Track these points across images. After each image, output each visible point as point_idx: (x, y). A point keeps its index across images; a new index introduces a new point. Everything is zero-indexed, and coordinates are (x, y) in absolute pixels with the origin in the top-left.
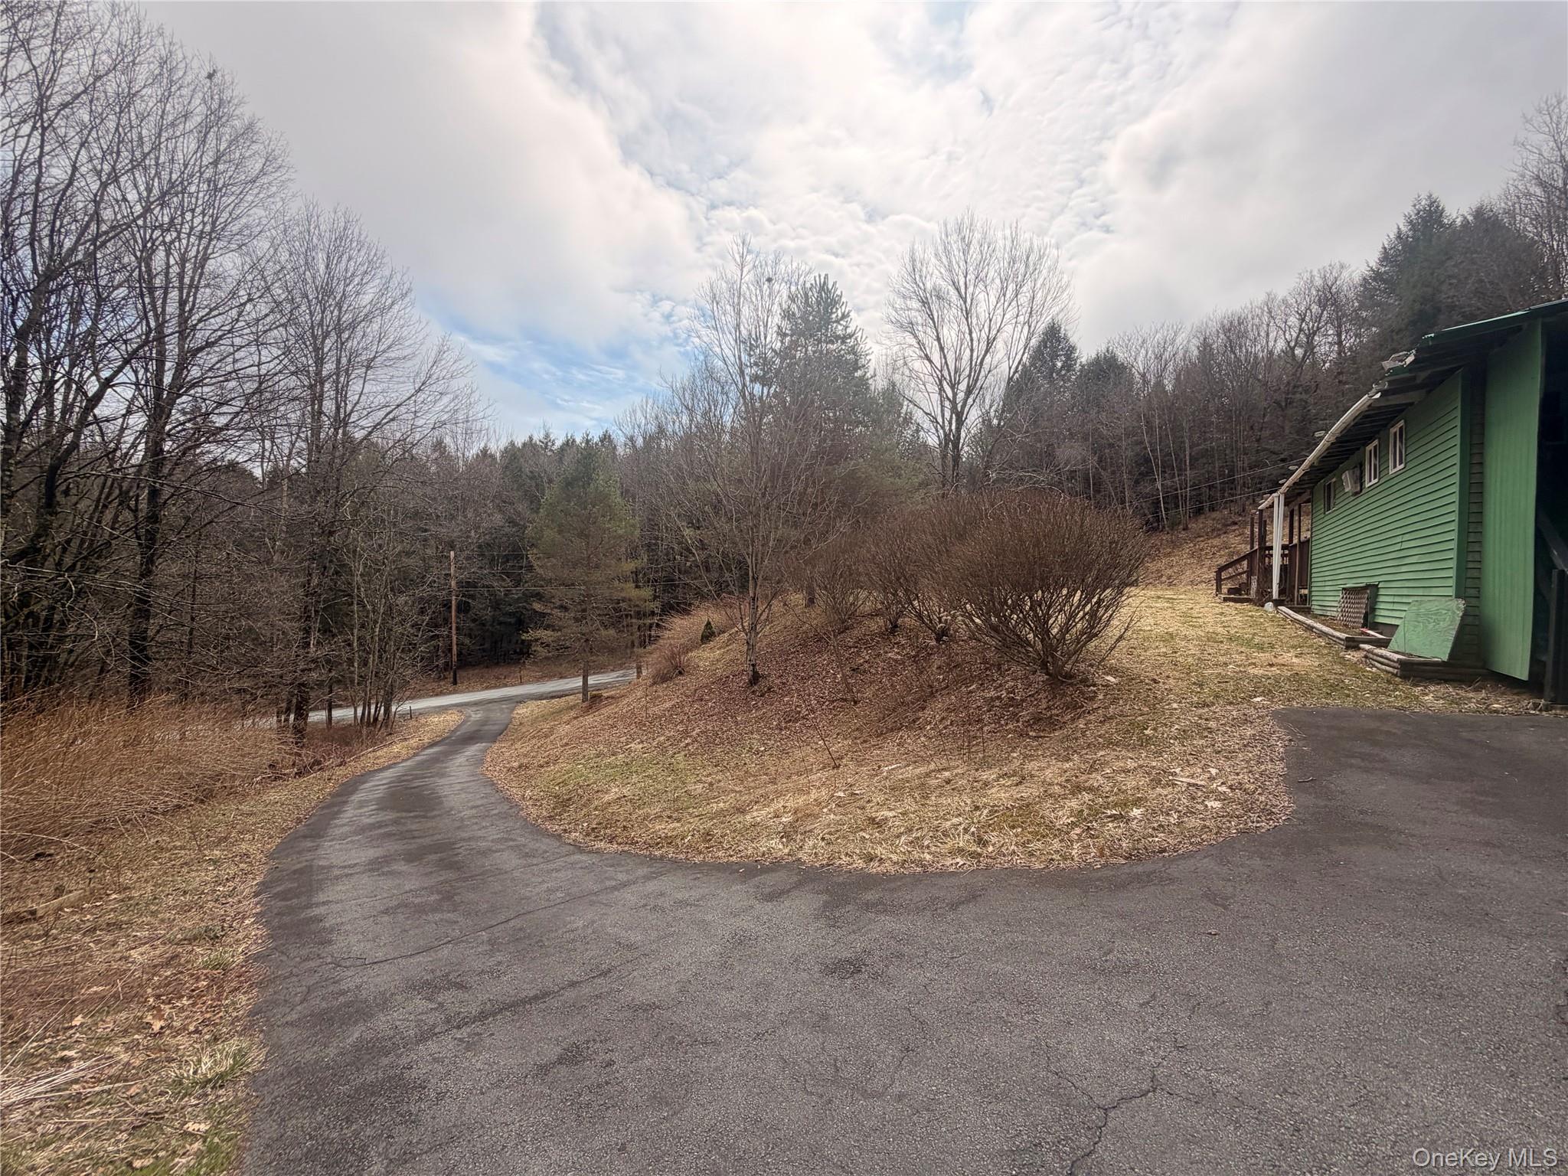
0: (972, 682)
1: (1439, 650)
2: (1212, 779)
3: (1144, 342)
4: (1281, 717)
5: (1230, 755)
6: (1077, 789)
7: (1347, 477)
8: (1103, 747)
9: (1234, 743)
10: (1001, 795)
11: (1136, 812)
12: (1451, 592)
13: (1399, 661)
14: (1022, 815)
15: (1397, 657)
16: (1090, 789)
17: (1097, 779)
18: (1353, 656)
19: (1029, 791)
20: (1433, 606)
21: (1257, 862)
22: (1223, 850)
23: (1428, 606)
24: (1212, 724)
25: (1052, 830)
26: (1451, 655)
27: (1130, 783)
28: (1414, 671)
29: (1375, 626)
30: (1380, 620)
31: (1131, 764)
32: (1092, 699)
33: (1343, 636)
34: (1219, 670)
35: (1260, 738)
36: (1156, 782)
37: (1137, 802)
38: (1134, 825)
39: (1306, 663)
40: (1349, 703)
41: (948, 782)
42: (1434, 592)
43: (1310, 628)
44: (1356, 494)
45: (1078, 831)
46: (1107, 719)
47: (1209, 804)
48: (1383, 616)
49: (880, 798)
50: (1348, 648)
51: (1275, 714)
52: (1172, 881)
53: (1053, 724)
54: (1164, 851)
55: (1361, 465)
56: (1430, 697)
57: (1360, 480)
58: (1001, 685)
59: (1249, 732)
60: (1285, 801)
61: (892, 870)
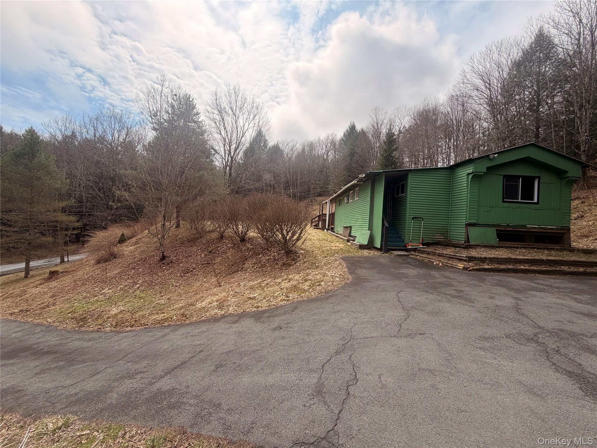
0: (260, 255)
1: (366, 243)
2: (335, 274)
3: (288, 144)
4: (343, 259)
5: (336, 268)
6: (306, 280)
7: (345, 198)
8: (307, 270)
9: (336, 265)
10: (286, 285)
11: (322, 283)
12: (367, 229)
13: (359, 245)
14: (295, 288)
15: (358, 244)
16: (309, 280)
17: (310, 277)
18: (349, 244)
19: (295, 283)
20: (364, 232)
21: (350, 289)
22: (343, 287)
23: (363, 232)
24: (330, 261)
25: (305, 291)
26: (368, 243)
27: (318, 277)
28: (362, 247)
29: (351, 236)
30: (352, 235)
31: (317, 273)
32: (299, 257)
33: (347, 239)
34: (326, 248)
35: (340, 264)
36: (324, 276)
37: (322, 281)
38: (323, 286)
39: (341, 246)
40: (353, 255)
41: (268, 284)
42: (364, 229)
43: (338, 237)
44: (347, 203)
45: (311, 290)
46: (305, 262)
47: (336, 279)
48: (353, 234)
49: (248, 292)
50: (348, 242)
51: (341, 258)
52: (337, 295)
53: (290, 265)
54: (332, 290)
55: (348, 196)
56: (365, 253)
57: (348, 200)
58: (270, 255)
59: (338, 263)
60: (350, 277)
61: (267, 308)
